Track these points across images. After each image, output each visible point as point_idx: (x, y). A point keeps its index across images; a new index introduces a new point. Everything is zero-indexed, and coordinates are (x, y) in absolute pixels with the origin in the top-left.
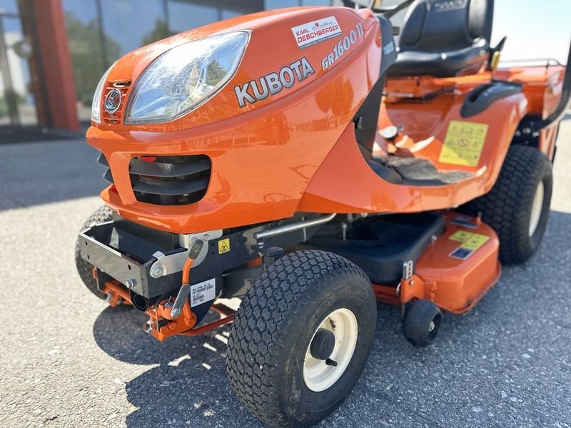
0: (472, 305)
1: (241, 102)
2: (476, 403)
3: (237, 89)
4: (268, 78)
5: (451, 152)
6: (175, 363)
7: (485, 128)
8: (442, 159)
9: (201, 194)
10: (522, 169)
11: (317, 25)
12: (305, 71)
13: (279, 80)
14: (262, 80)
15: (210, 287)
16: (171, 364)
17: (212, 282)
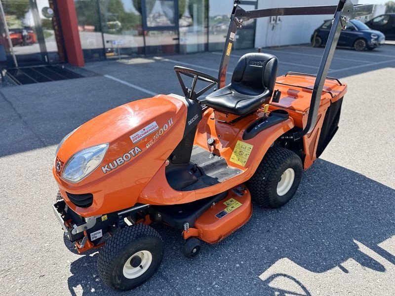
0: (221, 240)
1: (105, 172)
2: (200, 286)
3: (103, 168)
4: (117, 160)
5: (236, 157)
6: (92, 255)
7: (252, 147)
8: (231, 160)
9: (91, 204)
10: (272, 167)
11: (144, 130)
12: (137, 152)
13: (123, 159)
14: (114, 162)
15: (100, 233)
16: (90, 255)
17: (101, 231)
